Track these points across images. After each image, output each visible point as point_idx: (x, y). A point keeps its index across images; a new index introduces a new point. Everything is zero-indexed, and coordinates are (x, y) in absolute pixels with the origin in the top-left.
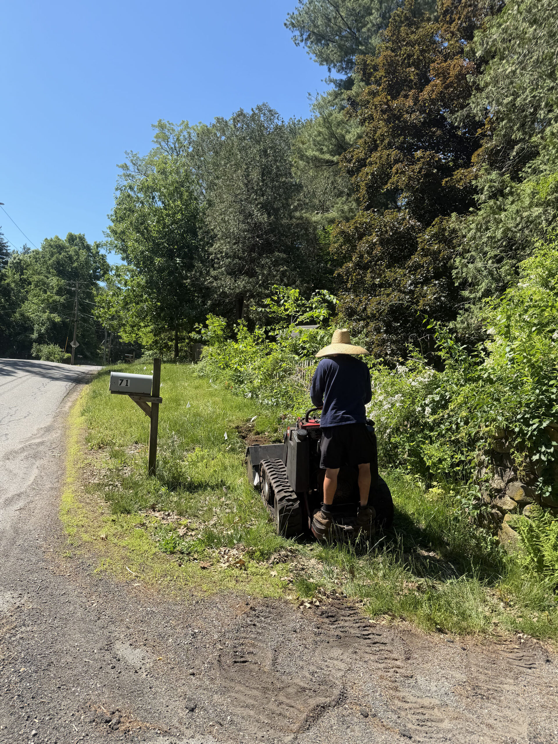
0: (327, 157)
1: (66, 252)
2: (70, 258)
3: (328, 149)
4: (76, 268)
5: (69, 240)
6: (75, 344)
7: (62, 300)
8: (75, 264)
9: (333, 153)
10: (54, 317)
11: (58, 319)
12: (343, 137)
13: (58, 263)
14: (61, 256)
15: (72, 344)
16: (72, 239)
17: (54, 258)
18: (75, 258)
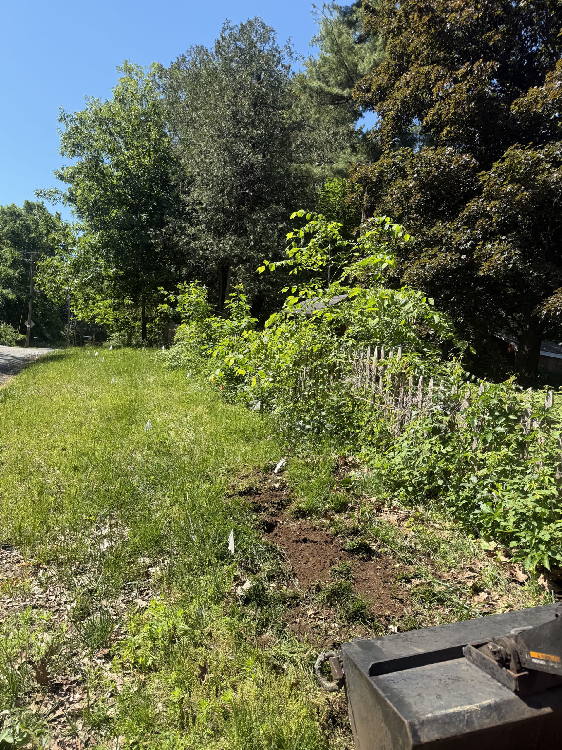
0: (336, 90)
1: (22, 220)
2: (27, 227)
3: (336, 81)
4: (34, 238)
5: (26, 208)
6: (29, 324)
7: (16, 274)
8: (33, 235)
9: (342, 85)
10: (8, 294)
11: (12, 296)
12: (356, 65)
13: (13, 232)
14: (17, 225)
15: (26, 323)
16: (29, 207)
17: (8, 227)
18: (33, 228)
